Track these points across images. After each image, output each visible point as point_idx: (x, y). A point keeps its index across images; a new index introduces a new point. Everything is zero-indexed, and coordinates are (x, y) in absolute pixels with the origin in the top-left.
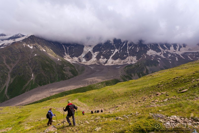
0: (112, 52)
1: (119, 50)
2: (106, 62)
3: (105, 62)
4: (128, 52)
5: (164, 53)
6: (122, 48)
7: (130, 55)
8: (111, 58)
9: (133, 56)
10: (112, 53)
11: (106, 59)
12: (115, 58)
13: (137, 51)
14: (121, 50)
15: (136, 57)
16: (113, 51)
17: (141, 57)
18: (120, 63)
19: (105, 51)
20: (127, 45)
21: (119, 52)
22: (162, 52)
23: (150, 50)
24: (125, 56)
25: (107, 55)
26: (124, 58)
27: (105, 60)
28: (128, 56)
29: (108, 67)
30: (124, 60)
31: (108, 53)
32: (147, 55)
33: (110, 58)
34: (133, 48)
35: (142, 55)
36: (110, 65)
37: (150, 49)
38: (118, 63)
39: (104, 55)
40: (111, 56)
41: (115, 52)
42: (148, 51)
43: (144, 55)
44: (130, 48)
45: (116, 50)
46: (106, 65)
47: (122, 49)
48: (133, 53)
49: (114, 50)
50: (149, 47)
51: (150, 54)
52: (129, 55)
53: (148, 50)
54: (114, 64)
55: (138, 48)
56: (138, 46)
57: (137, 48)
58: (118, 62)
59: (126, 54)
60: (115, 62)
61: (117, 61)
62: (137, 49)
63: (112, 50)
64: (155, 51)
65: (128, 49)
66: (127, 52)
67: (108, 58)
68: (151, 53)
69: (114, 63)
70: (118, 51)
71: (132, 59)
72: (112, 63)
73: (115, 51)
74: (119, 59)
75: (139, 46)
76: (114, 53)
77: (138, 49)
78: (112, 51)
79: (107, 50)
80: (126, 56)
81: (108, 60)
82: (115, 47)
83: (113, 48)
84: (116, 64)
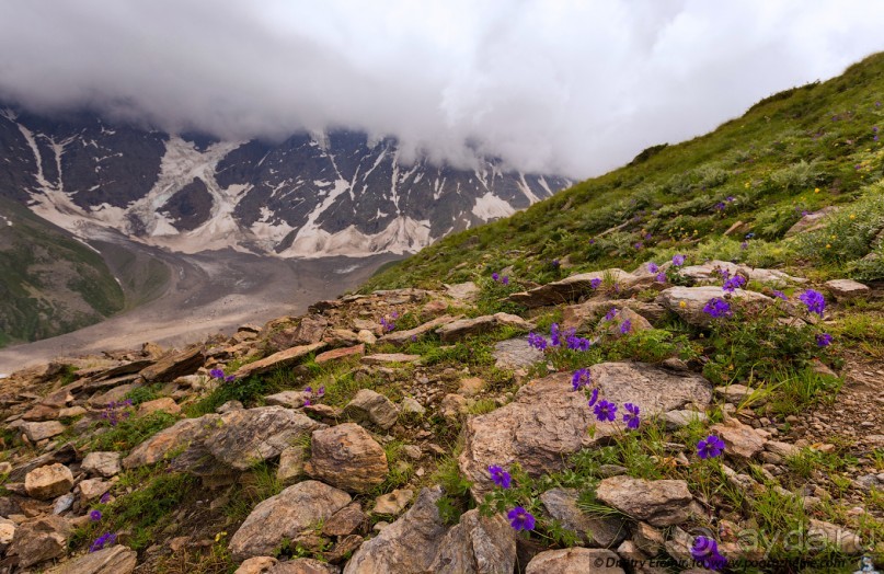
0: (322, 193)
1: (354, 182)
2: (288, 241)
3: (280, 239)
4: (395, 199)
6: (367, 174)
7: (402, 214)
8: (316, 222)
9: (418, 216)
10: (321, 199)
11: (289, 224)
12: (332, 222)
13: (436, 197)
14: (365, 187)
15: (427, 223)
16: (323, 188)
17: (450, 225)
18: (357, 246)
19: (281, 185)
20: (394, 165)
21: (352, 195)
23: (489, 195)
24: (379, 213)
25: (294, 204)
26: (376, 227)
27: (285, 228)
28: (392, 216)
29: (298, 266)
30: (374, 236)
31: (299, 194)
32: (474, 218)
33: (307, 219)
34: (417, 180)
35: (456, 214)
36: (308, 256)
37: (486, 192)
38: (347, 249)
39: (280, 204)
40: (310, 207)
41: (334, 194)
42: (478, 200)
43: (462, 217)
44: (402, 181)
45: (342, 185)
46: (286, 254)
47: (367, 182)
48: (417, 204)
49: (328, 183)
50: (485, 184)
51: (486, 212)
52: (398, 212)
53: (481, 196)
54: (329, 251)
55: (440, 184)
56: (439, 174)
57: (437, 183)
58: (349, 243)
59: (387, 206)
60: (333, 242)
61: (345, 236)
62: (433, 185)
63: (319, 183)
64: (505, 202)
65: (397, 184)
66: (392, 199)
67: (298, 221)
68: (489, 211)
69: (327, 246)
70: (348, 190)
71: (409, 232)
72: (319, 247)
73: (333, 187)
74: (352, 226)
75: (443, 175)
76: (327, 196)
77: (439, 187)
78: (318, 189)
79: (295, 181)
80: (384, 215)
81: (297, 231)
82: (335, 166)
83: (327, 170)
84: (336, 254)
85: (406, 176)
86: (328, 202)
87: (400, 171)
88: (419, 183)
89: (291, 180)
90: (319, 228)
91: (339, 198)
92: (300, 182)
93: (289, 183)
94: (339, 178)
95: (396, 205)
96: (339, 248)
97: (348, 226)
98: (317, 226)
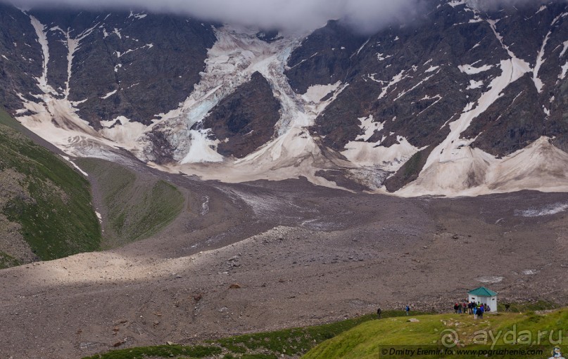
0: (474, 85)
1: (540, 61)
2: (412, 170)
3: (396, 167)
8: (464, 135)
10: (475, 96)
11: (413, 142)
12: (498, 134)
16: (476, 77)
18: (557, 174)
19: (397, 78)
21: (539, 84)
25: (420, 106)
27: (403, 150)
29: (435, 208)
31: (431, 88)
33: (448, 131)
36: (450, 194)
38: (537, 179)
39: (395, 109)
40: (452, 109)
41: (498, 85)
45: (513, 69)
46: (407, 192)
49: (485, 68)
54: (495, 186)
58: (539, 170)
60: (501, 170)
61: (528, 158)
63: (468, 69)
69: (491, 177)
70: (529, 75)
72: (473, 178)
73: (497, 72)
74: (543, 140)
76: (485, 89)
78: (467, 78)
79: (422, 69)
81: (428, 152)
82: (500, 38)
83: (483, 46)
84: (513, 188)
86: (486, 101)
89: (415, 68)
90: (472, 146)
91: (512, 88)
92: (432, 69)
93: (412, 73)
94: (507, 57)
96: (518, 178)
97: (533, 139)
98: (467, 142)
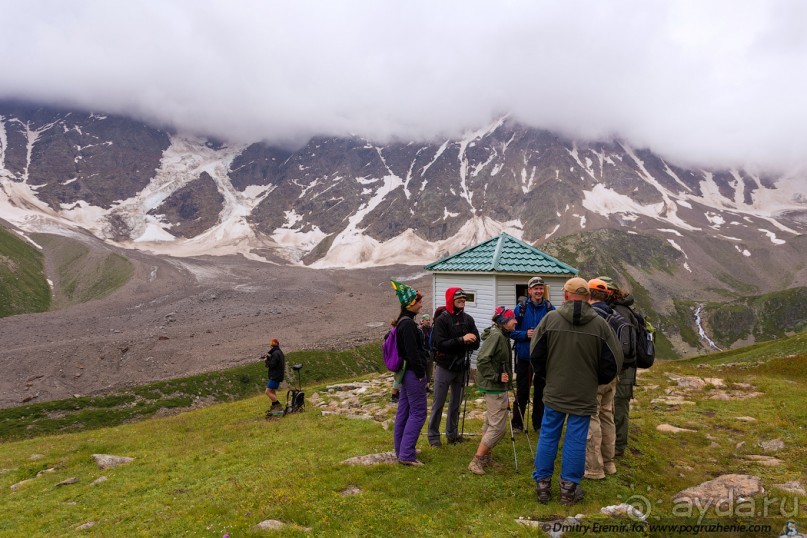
0: (366, 191)
1: (408, 179)
2: (321, 250)
3: (310, 248)
4: (467, 195)
5: (679, 206)
6: (426, 168)
7: (479, 214)
8: (358, 226)
9: (502, 216)
10: (366, 199)
11: (323, 230)
12: (383, 225)
13: (526, 190)
14: (425, 183)
15: (518, 223)
16: (367, 186)
17: (554, 221)
18: (419, 254)
19: (313, 184)
20: (460, 156)
21: (408, 194)
22: (669, 202)
23: (600, 187)
24: (447, 213)
25: (329, 205)
26: (444, 230)
27: (316, 235)
28: (466, 216)
29: (339, 280)
30: (441, 242)
31: (336, 192)
32: (588, 214)
33: (347, 223)
34: (495, 172)
35: (561, 208)
36: (348, 267)
37: (596, 183)
38: (405, 257)
39: (311, 206)
40: (350, 208)
41: (382, 192)
42: (586, 192)
43: (570, 212)
44: (475, 174)
45: (392, 182)
46: (319, 265)
47: (427, 176)
48: (498, 201)
49: (374, 180)
50: (592, 173)
51: (603, 208)
52: (474, 210)
53: (590, 189)
54: (378, 261)
55: (529, 174)
56: (526, 162)
57: (524, 173)
58: (407, 251)
59: (455, 203)
60: (382, 251)
61: (400, 243)
62: (519, 176)
63: (362, 180)
64: (625, 197)
65: (467, 178)
66: (464, 195)
67: (333, 224)
68: (606, 206)
69: (375, 255)
70: (402, 187)
72: (364, 257)
73: (381, 184)
74: (410, 230)
75: (531, 163)
76: (373, 194)
77: (528, 178)
78: (361, 187)
79: (331, 178)
80: (454, 215)
81: (334, 237)
82: (384, 160)
83: (373, 165)
84: (390, 262)
85: (480, 167)
86: (374, 203)
87: (470, 163)
88: (499, 174)
89: (326, 177)
90: (363, 234)
91: (391, 194)
92: (338, 178)
93: (323, 181)
94: (388, 174)
95: (470, 202)
96: (393, 256)
97: (403, 230)
98: (361, 231)
